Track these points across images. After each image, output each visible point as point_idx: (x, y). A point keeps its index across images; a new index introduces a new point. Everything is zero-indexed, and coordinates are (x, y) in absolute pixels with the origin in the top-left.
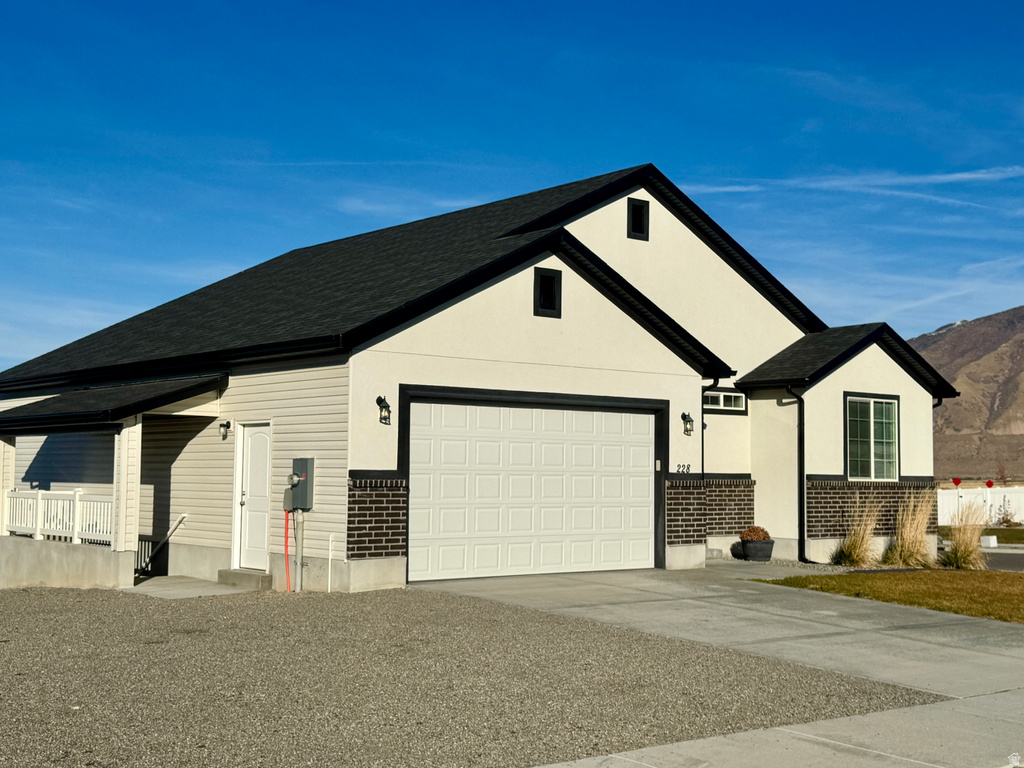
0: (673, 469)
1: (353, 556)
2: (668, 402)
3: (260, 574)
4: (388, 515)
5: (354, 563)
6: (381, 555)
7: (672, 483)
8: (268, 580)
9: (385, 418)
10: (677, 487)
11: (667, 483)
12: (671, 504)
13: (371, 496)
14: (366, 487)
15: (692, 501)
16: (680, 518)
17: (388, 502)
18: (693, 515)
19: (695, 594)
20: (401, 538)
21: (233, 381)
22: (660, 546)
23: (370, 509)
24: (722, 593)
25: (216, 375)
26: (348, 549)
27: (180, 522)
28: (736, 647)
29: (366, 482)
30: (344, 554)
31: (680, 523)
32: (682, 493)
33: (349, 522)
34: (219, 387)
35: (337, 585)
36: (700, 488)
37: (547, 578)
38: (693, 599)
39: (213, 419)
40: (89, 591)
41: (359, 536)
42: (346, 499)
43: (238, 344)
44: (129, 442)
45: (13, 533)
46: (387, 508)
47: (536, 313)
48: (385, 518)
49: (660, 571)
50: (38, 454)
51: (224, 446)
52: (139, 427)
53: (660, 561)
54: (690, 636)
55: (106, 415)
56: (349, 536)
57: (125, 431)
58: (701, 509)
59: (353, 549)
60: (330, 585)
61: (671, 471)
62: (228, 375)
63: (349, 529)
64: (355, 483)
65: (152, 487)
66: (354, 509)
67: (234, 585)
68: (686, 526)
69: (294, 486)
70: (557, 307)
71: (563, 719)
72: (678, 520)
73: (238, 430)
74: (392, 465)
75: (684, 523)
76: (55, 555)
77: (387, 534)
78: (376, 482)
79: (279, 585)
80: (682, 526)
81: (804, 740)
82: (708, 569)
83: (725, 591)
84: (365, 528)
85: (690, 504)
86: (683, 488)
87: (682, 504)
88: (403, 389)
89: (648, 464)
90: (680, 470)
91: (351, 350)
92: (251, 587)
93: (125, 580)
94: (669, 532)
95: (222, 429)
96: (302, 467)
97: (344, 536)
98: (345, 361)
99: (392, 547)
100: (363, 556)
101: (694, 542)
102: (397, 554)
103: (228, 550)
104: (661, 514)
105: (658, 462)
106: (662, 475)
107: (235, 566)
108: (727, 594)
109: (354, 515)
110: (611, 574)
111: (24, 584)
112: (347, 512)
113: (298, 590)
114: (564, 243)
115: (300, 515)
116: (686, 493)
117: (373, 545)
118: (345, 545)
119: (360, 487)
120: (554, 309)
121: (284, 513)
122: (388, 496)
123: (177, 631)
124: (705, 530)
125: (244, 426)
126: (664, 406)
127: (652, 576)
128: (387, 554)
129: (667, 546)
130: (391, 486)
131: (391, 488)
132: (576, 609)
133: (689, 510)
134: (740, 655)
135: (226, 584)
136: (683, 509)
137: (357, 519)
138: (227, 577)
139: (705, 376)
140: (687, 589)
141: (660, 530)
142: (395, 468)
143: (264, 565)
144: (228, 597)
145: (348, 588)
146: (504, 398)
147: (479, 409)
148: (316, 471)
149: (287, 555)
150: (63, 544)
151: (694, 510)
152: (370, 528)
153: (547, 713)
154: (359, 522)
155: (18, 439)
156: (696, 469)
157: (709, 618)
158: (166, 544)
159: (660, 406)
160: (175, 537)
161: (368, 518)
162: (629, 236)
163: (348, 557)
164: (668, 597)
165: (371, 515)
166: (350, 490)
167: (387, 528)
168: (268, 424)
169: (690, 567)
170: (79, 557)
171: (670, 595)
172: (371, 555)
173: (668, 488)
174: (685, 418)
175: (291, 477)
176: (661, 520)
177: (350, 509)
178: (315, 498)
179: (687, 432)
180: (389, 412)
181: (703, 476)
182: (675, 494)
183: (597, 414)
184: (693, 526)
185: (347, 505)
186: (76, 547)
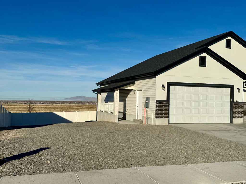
0: (235, 101)
1: (157, 117)
2: (234, 85)
3: (140, 120)
4: (164, 109)
5: (157, 119)
6: (163, 117)
7: (235, 104)
8: (142, 122)
9: (164, 89)
10: (236, 105)
11: (233, 104)
12: (234, 109)
13: (160, 105)
14: (159, 103)
15: (240, 108)
16: (237, 112)
17: (164, 107)
18: (240, 111)
19: (236, 129)
20: (167, 114)
21: (136, 82)
22: (231, 118)
23: (160, 108)
24: (243, 129)
25: (133, 81)
26: (156, 116)
27: (128, 110)
28: (238, 142)
29: (159, 102)
30: (155, 117)
31: (237, 113)
32: (237, 106)
33: (156, 111)
34: (134, 83)
35: (154, 123)
36: (242, 105)
37: (202, 124)
38: (235, 130)
39: (133, 89)
40: (110, 122)
41: (158, 113)
42: (155, 106)
43: (137, 74)
44: (117, 94)
45: (100, 111)
46: (164, 108)
47: (200, 66)
48: (164, 110)
49: (231, 124)
50: (106, 96)
51: (135, 95)
52: (118, 91)
53: (231, 122)
54: (228, 139)
55: (112, 89)
56: (156, 113)
57: (116, 92)
58: (242, 110)
59: (157, 116)
60: (152, 123)
61: (234, 101)
62: (135, 81)
63: (156, 112)
64: (157, 103)
65: (123, 103)
66: (157, 108)
67: (136, 122)
68: (238, 114)
69: (146, 103)
70: (205, 64)
71: (183, 155)
72: (236, 112)
73: (137, 92)
74: (165, 99)
75: (238, 113)
76: (106, 115)
77: (164, 113)
78: (162, 103)
79: (144, 123)
80: (237, 114)
81: (240, 165)
82: (244, 124)
83: (244, 129)
84: (159, 112)
85: (239, 109)
86: (237, 105)
87: (237, 109)
88: (168, 83)
89: (229, 100)
90: (237, 101)
91: (156, 75)
92: (139, 123)
93: (116, 120)
94: (234, 115)
95: (134, 92)
96: (147, 99)
97: (155, 113)
98: (155, 77)
99: (165, 116)
100: (159, 118)
101: (240, 117)
102: (167, 118)
103: (135, 115)
104: (232, 111)
105: (231, 99)
106: (232, 102)
107: (137, 119)
108: (245, 130)
109: (157, 109)
110: (217, 124)
111: (101, 120)
112: (155, 108)
113: (147, 124)
114: (207, 50)
115: (147, 109)
116: (238, 106)
117: (161, 115)
118: (155, 115)
119: (158, 103)
120: (204, 65)
121: (144, 108)
122: (164, 105)
123: (117, 131)
124: (243, 115)
125: (138, 91)
126: (233, 86)
127: (228, 125)
128: (164, 118)
129: (233, 118)
130: (165, 103)
131: (165, 104)
132: (204, 131)
133: (239, 110)
134: (238, 144)
135: (135, 122)
136: (237, 110)
137: (157, 110)
138: (135, 121)
139: (244, 79)
140: (235, 128)
141: (231, 114)
142: (166, 100)
143: (142, 119)
144: (133, 125)
145: (156, 124)
146: (191, 85)
147: (186, 87)
148: (150, 100)
149: (145, 117)
150: (107, 113)
151: (240, 110)
152: (160, 112)
153: (180, 154)
154: (158, 111)
155: (101, 93)
156: (241, 101)
157: (236, 135)
158: (126, 114)
159: (232, 86)
160: (127, 113)
161: (160, 110)
162: (226, 48)
163: (156, 118)
164: (228, 130)
165: (160, 109)
166: (156, 104)
167: (164, 112)
168: (142, 91)
169: (239, 123)
170: (109, 116)
171: (229, 129)
172: (160, 117)
173: (234, 105)
174: (238, 89)
175: (145, 101)
176: (232, 112)
177: (156, 108)
178: (150, 106)
179: (239, 92)
180: (165, 88)
181: (243, 102)
182: (235, 106)
183: (215, 88)
184: (240, 114)
185: (155, 107)
186: (109, 114)
